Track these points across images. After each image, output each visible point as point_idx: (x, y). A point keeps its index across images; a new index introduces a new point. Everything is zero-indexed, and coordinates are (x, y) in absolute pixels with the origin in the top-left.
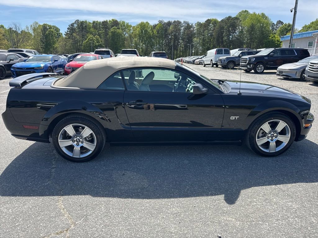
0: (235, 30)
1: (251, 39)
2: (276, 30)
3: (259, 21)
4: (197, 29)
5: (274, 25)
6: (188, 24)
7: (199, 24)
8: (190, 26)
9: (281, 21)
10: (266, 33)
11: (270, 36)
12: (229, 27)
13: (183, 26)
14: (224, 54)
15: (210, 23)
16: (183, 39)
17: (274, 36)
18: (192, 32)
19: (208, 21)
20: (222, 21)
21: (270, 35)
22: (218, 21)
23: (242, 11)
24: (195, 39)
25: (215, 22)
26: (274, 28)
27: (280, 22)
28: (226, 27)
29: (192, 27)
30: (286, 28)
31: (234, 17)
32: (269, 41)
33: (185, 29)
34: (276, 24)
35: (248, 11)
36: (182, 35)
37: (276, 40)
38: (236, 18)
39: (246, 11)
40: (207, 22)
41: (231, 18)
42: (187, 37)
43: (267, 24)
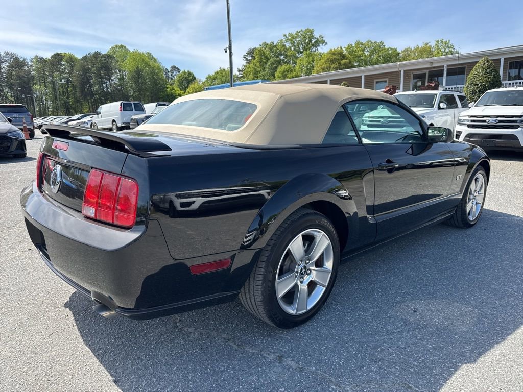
0: (110, 76)
1: (140, 90)
2: (172, 79)
3: (147, 64)
4: (38, 70)
5: (168, 72)
6: (17, 58)
7: (41, 61)
8: (22, 62)
9: (177, 67)
10: (160, 83)
11: (167, 88)
12: (99, 70)
13: (6, 61)
14: (135, 110)
15: (61, 60)
16: (11, 87)
17: (173, 87)
18: (28, 72)
19: (58, 57)
20: (85, 58)
21: (167, 86)
22: (76, 59)
23: (117, 46)
24: (37, 87)
25: (71, 60)
26: (168, 76)
27: (175, 68)
28: (95, 69)
29: (25, 65)
30: (186, 78)
31: (105, 54)
32: (168, 96)
33: (11, 67)
34: (171, 71)
35: (125, 47)
36: (6, 77)
37: (177, 94)
38: (109, 56)
39: (122, 46)
40: (56, 58)
41: (100, 54)
42: (19, 81)
43: (159, 68)
